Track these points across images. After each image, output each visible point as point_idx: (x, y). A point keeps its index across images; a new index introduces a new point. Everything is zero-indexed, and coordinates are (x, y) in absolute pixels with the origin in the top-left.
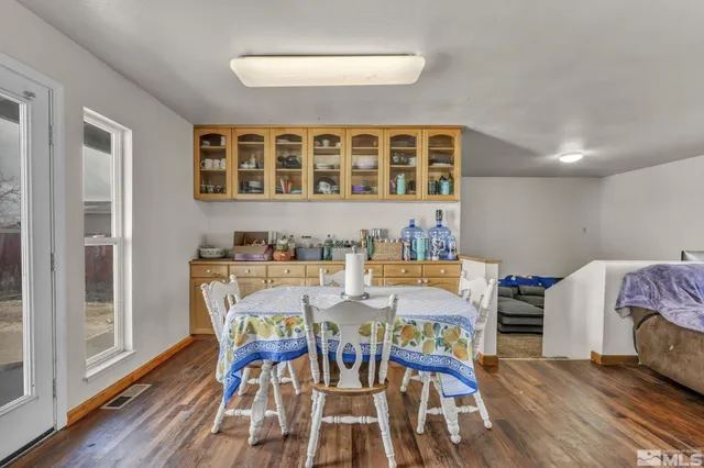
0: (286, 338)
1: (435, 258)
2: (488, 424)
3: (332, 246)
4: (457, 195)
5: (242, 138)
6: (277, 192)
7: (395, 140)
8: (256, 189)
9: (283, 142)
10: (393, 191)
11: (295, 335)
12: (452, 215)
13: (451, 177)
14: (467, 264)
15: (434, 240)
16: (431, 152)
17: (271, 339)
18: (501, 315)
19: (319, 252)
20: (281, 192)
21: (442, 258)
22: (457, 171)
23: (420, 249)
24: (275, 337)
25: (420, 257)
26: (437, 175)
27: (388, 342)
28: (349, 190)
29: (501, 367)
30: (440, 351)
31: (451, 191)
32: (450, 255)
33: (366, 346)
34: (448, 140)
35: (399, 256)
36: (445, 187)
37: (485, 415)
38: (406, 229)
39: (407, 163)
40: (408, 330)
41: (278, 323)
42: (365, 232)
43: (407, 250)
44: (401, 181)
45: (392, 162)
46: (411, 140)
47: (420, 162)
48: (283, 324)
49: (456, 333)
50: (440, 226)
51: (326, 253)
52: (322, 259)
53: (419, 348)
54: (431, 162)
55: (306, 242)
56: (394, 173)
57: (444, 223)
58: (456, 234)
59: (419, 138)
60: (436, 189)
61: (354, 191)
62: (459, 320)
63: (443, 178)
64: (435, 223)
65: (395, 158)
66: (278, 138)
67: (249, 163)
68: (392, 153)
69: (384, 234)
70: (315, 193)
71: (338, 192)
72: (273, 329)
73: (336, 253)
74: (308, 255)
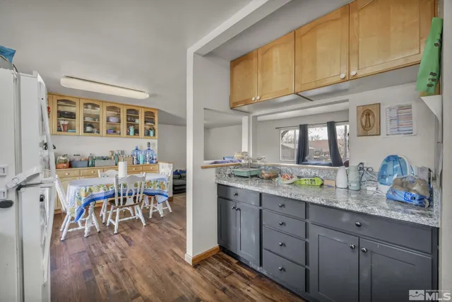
0: (106, 191)
1: (148, 163)
2: (171, 211)
3: (94, 159)
4: (157, 136)
6: (58, 131)
7: (128, 111)
9: (61, 103)
10: (128, 134)
11: (110, 190)
12: (154, 144)
13: (154, 130)
14: (161, 164)
15: (147, 156)
16: (145, 118)
18: (174, 186)
19: (86, 162)
20: (61, 131)
21: (151, 163)
22: (156, 126)
23: (141, 160)
24: (102, 191)
25: (141, 163)
26: (148, 127)
27: (143, 187)
28: (105, 132)
29: (174, 200)
30: (158, 188)
31: (154, 135)
32: (154, 161)
33: (136, 190)
34: (152, 114)
35: (131, 163)
36: (152, 133)
37: (170, 209)
38: (134, 151)
39: (134, 121)
40: (149, 183)
41: (103, 186)
42: (112, 152)
43: (135, 160)
44: (132, 129)
45: (127, 121)
46: (136, 112)
47: (140, 121)
48: (105, 186)
49: (162, 183)
50: (149, 149)
51: (90, 163)
52: (88, 166)
53: (152, 188)
54: (145, 122)
55: (77, 159)
56: (128, 126)
57: (151, 148)
58: (156, 152)
59: (140, 112)
60: (148, 134)
61: (107, 132)
62: (162, 179)
63: (150, 129)
64: (147, 148)
65: (129, 119)
66: (58, 101)
68: (128, 116)
69: (123, 152)
70: (84, 132)
71: (99, 133)
72: (101, 188)
73: (97, 162)
74: (79, 165)
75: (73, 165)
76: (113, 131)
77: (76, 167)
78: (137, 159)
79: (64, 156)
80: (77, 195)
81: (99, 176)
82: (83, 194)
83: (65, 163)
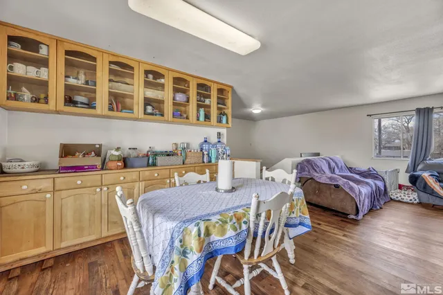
0: (239, 231)
3: (156, 155)
4: (230, 124)
5: (68, 53)
6: (109, 109)
7: (199, 86)
8: (82, 103)
9: (114, 67)
10: (198, 119)
11: (244, 227)
12: (224, 135)
16: (218, 98)
17: (227, 236)
19: (146, 160)
20: (113, 110)
22: (228, 111)
23: (214, 155)
24: (230, 233)
25: (214, 160)
28: (170, 115)
31: (227, 122)
34: (225, 92)
35: (201, 161)
36: (224, 119)
39: (204, 102)
41: (231, 221)
42: (176, 145)
43: (206, 157)
44: (202, 112)
45: (198, 100)
46: (208, 89)
47: (213, 102)
48: (234, 220)
50: (219, 142)
51: (151, 161)
52: (148, 165)
54: (218, 103)
55: (134, 154)
56: (198, 107)
59: (212, 88)
60: (220, 120)
61: (174, 115)
65: (198, 97)
66: (111, 63)
67: (77, 78)
68: (198, 94)
69: (189, 146)
70: (145, 114)
71: (162, 115)
72: (228, 226)
73: (160, 160)
74: (136, 164)
75: (129, 164)
76: (180, 113)
77: (132, 167)
78: (208, 154)
79: (118, 149)
80: (177, 244)
81: (177, 184)
82: (193, 243)
83: (119, 160)
